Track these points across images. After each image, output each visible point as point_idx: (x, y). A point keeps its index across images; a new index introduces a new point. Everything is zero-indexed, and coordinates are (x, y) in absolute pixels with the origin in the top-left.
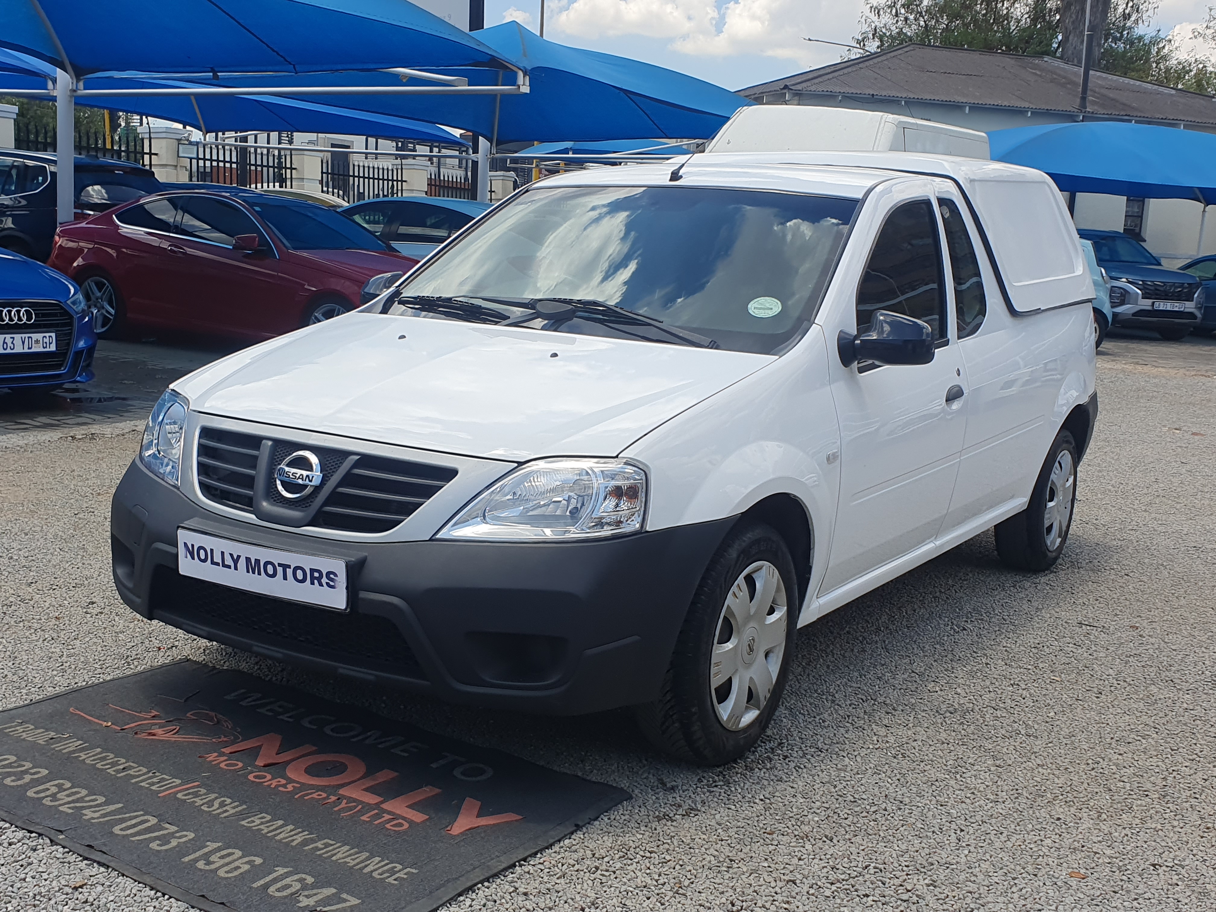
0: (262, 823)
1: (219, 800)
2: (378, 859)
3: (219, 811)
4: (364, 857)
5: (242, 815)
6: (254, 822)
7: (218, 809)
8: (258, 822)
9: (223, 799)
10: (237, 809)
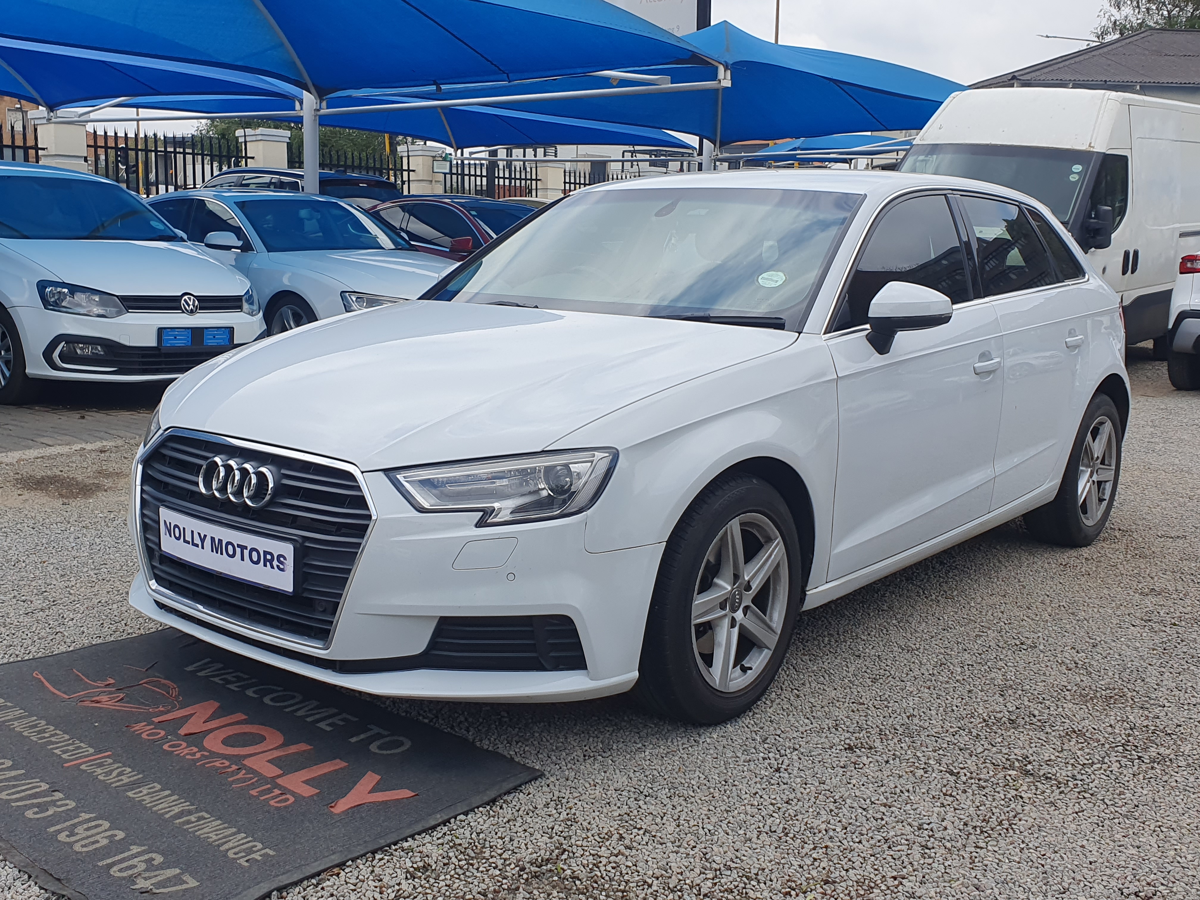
0: (148, 794)
1: (120, 770)
2: (243, 835)
3: (114, 780)
4: (230, 832)
5: (133, 785)
6: (141, 792)
7: (114, 778)
8: (145, 792)
9: (123, 769)
10: (132, 779)
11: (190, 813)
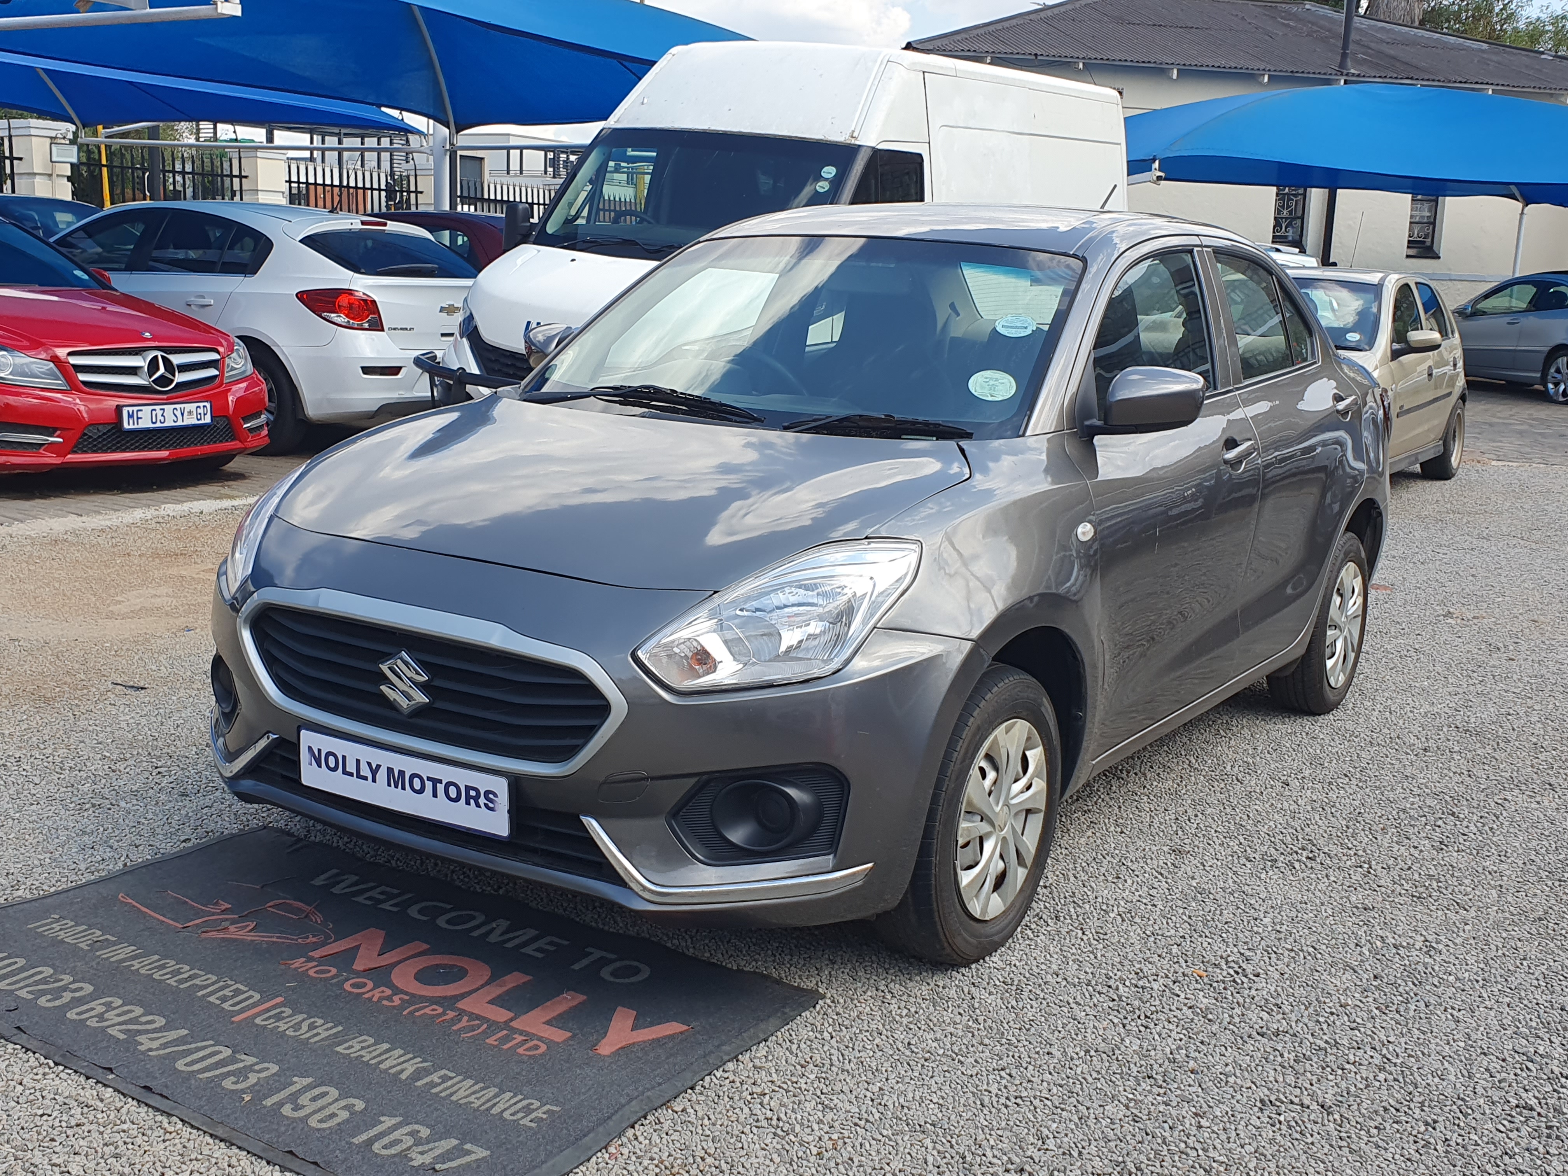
0: (363, 1048)
1: (308, 1022)
2: (509, 1095)
3: (308, 1035)
4: (492, 1094)
5: (337, 1039)
6: (353, 1047)
7: (308, 1032)
8: (357, 1046)
9: (313, 1020)
10: (331, 1032)
11: (427, 1072)
